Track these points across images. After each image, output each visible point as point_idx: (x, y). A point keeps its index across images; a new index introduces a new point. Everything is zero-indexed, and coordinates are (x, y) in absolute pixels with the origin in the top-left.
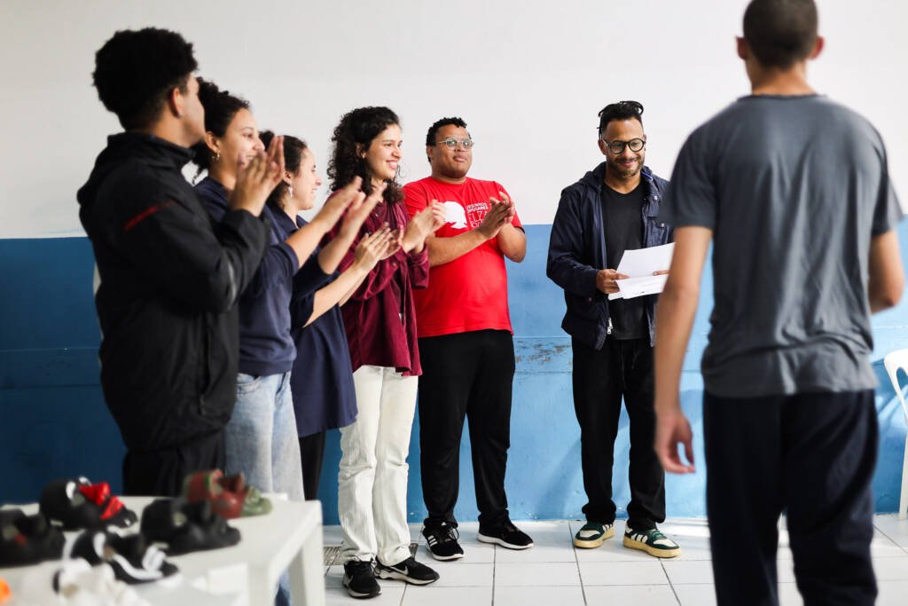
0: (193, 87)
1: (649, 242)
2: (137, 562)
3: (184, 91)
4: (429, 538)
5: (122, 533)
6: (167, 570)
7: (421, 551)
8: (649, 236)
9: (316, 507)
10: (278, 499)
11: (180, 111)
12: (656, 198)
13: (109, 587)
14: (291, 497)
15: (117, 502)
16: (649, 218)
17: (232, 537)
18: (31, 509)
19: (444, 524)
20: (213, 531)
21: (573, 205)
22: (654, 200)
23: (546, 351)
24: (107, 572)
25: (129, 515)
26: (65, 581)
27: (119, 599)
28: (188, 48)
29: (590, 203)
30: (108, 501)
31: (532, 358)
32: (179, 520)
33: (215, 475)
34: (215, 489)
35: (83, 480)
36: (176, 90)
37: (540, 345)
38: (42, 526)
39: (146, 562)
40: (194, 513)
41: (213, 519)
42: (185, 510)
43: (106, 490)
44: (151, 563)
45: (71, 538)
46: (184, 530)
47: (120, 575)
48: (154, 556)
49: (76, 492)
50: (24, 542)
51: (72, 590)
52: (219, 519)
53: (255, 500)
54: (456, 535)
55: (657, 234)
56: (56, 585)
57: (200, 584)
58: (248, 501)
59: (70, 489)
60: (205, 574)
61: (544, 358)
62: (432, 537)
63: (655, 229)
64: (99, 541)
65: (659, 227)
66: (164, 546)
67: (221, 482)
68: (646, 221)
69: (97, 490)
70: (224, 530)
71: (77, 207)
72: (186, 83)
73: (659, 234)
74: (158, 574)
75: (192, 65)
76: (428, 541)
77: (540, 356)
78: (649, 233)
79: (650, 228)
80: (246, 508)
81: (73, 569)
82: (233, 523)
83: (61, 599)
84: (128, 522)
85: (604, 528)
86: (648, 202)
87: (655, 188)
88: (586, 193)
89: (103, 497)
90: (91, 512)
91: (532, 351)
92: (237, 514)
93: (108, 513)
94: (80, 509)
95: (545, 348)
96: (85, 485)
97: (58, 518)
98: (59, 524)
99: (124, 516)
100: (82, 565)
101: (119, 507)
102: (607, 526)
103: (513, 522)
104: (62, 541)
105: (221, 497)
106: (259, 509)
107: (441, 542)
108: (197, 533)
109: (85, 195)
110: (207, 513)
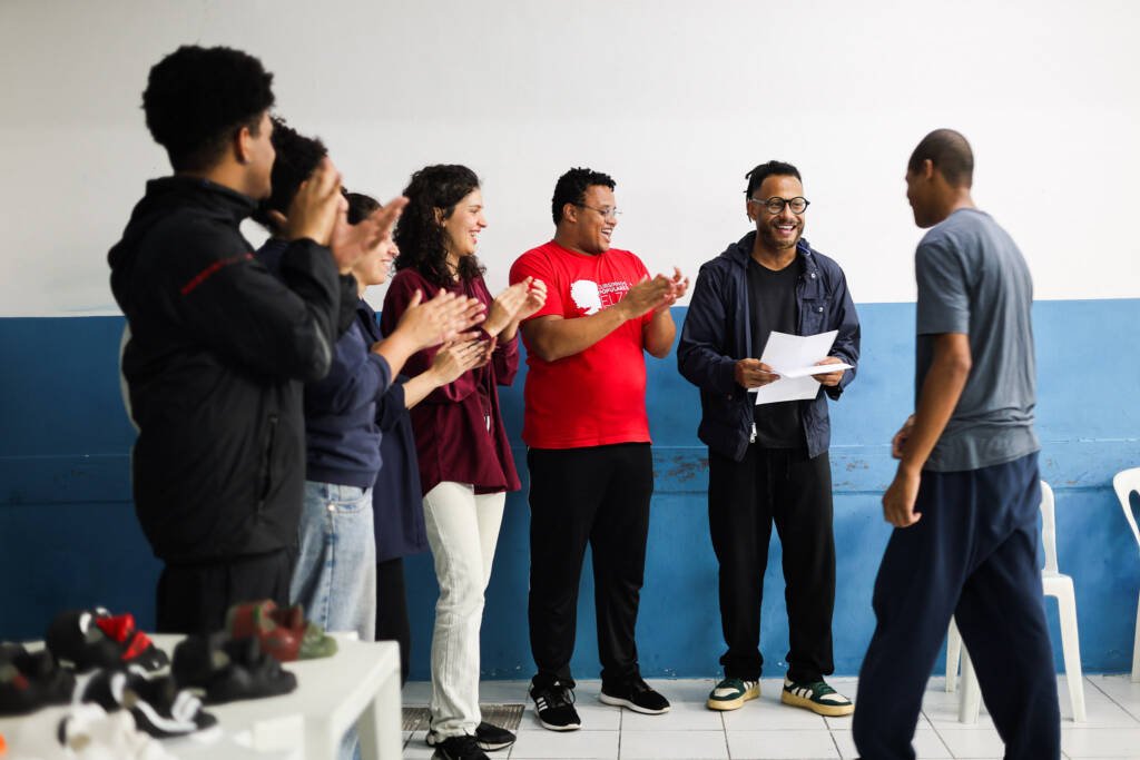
0: (266, 127)
1: (805, 330)
2: (165, 712)
3: (254, 133)
4: (539, 701)
5: (146, 675)
6: (203, 721)
7: (528, 717)
8: (804, 323)
9: (392, 649)
10: (346, 638)
11: (247, 157)
12: (813, 276)
13: (127, 738)
14: (362, 636)
15: (143, 638)
16: (805, 300)
17: (286, 684)
18: (35, 647)
19: (557, 683)
20: (263, 674)
21: (713, 282)
22: (811, 278)
23: (688, 465)
24: (126, 720)
25: (157, 655)
26: (73, 730)
27: (140, 754)
28: (268, 79)
29: (734, 280)
30: (132, 637)
31: (671, 473)
32: (219, 659)
33: (266, 606)
34: (266, 625)
35: (101, 611)
36: (245, 129)
37: (680, 458)
38: (47, 666)
39: (176, 711)
40: (239, 653)
41: (262, 660)
42: (227, 648)
43: (129, 623)
44: (183, 711)
45: (82, 682)
46: (225, 673)
47: (142, 724)
48: (187, 703)
49: (91, 625)
50: (25, 685)
51: (82, 742)
52: (269, 659)
53: (315, 639)
54: (572, 698)
55: (814, 320)
56: (62, 735)
57: (243, 739)
58: (307, 640)
59: (85, 621)
60: (250, 727)
61: (686, 474)
62: (542, 699)
63: (812, 314)
64: (118, 683)
65: (816, 312)
66: (201, 692)
67: (274, 616)
68: (800, 303)
69: (119, 625)
70: (275, 674)
71: (107, 271)
72: (258, 123)
73: (817, 321)
74: (191, 726)
75: (268, 100)
76: (537, 705)
77: (682, 471)
78: (805, 319)
79: (805, 313)
80: (305, 649)
81: (84, 716)
82: (287, 666)
83: (68, 752)
84: (156, 664)
85: (745, 685)
86: (803, 281)
87: (812, 263)
88: (730, 270)
89: (126, 633)
90: (111, 650)
91: (672, 465)
92: (294, 655)
93: (132, 652)
94: (96, 648)
95: (687, 461)
96: (104, 617)
97: (69, 657)
98: (71, 665)
99: (150, 656)
100: (95, 711)
101: (146, 644)
102: (750, 683)
103: (645, 680)
104: (72, 684)
105: (273, 634)
106: (321, 650)
107: (553, 706)
108: (242, 676)
109: (117, 256)
110: (255, 653)
